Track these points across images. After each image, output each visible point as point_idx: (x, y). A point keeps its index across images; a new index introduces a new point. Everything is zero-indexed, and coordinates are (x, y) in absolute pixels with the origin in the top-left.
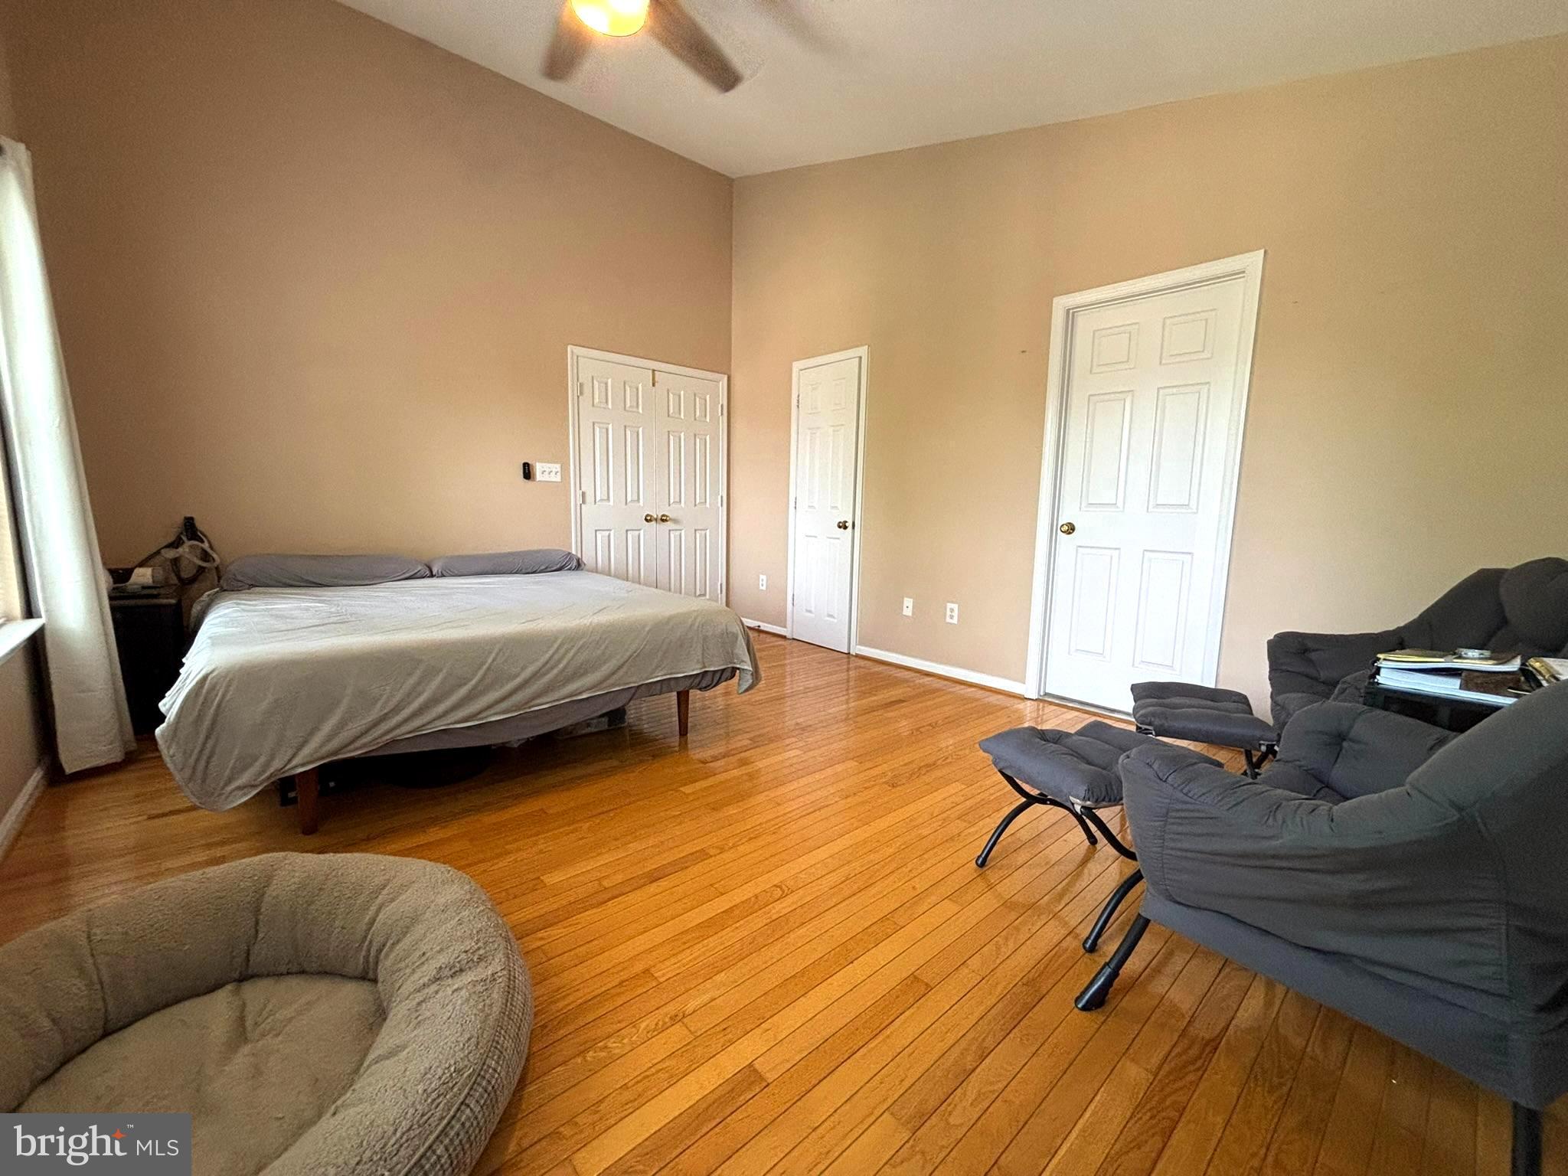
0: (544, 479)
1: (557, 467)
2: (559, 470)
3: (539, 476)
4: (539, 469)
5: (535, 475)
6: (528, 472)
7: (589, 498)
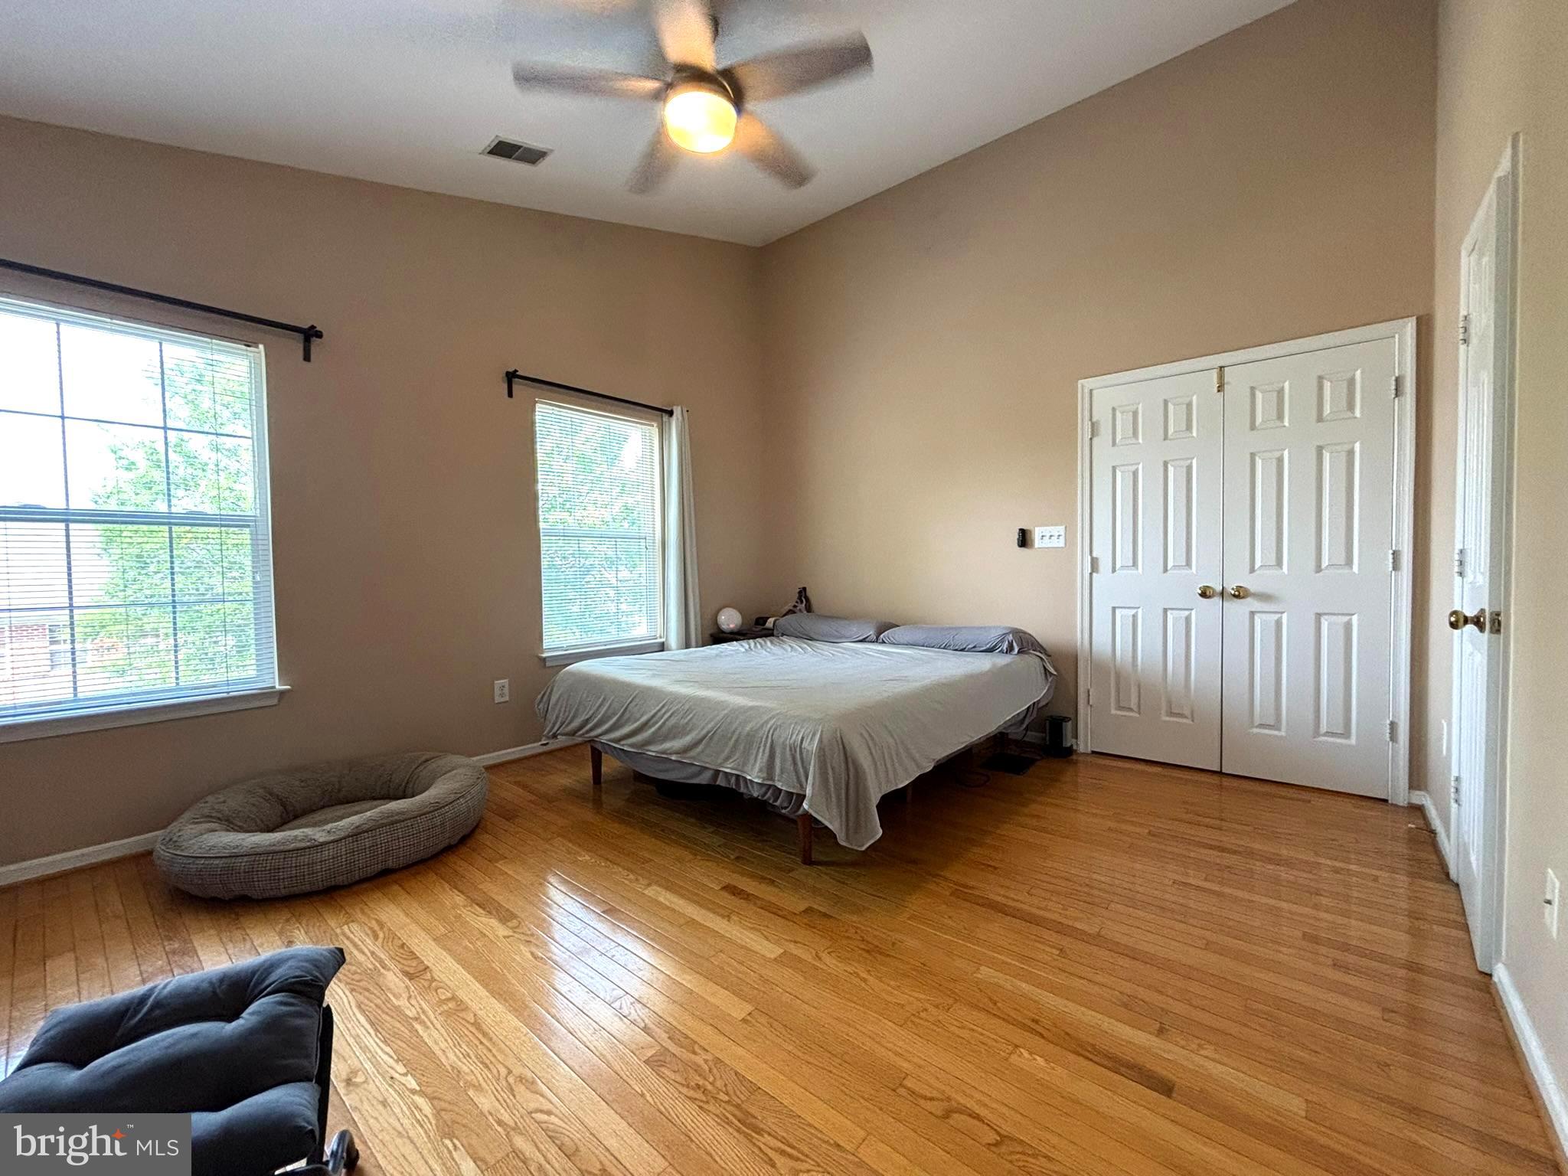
0: (1044, 546)
1: (1061, 529)
2: (1062, 533)
3: (1037, 543)
4: (1037, 533)
5: (1032, 541)
6: (1024, 539)
7: (1105, 564)
